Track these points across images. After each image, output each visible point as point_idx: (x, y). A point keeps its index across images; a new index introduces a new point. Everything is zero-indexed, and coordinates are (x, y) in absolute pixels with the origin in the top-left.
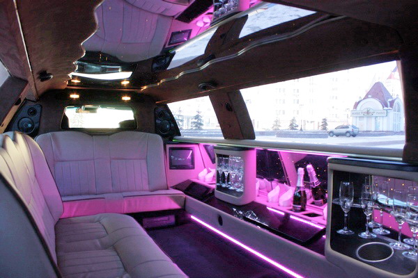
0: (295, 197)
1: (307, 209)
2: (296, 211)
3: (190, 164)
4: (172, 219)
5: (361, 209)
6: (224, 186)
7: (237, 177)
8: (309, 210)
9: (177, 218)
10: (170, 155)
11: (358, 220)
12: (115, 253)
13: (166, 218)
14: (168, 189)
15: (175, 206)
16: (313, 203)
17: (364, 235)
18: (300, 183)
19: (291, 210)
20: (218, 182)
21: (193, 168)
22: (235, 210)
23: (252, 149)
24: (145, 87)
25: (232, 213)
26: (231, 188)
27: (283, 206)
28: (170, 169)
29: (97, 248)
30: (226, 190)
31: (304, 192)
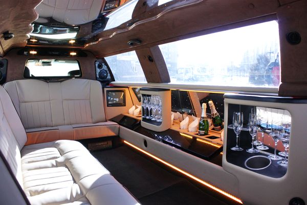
0: (200, 124)
1: (209, 133)
2: (201, 135)
3: (122, 102)
4: (110, 143)
5: (249, 131)
6: (148, 118)
7: (157, 111)
8: (211, 134)
9: (113, 143)
10: (108, 96)
11: (246, 140)
12: (67, 170)
13: (106, 143)
14: (106, 121)
15: (112, 134)
16: (213, 129)
17: (251, 150)
18: (204, 114)
19: (197, 134)
20: (143, 115)
21: (125, 106)
22: (156, 135)
23: (169, 90)
24: (87, 45)
25: (154, 138)
26: (153, 119)
27: (191, 132)
28: (108, 106)
29: (53, 166)
30: (149, 121)
31: (207, 121)
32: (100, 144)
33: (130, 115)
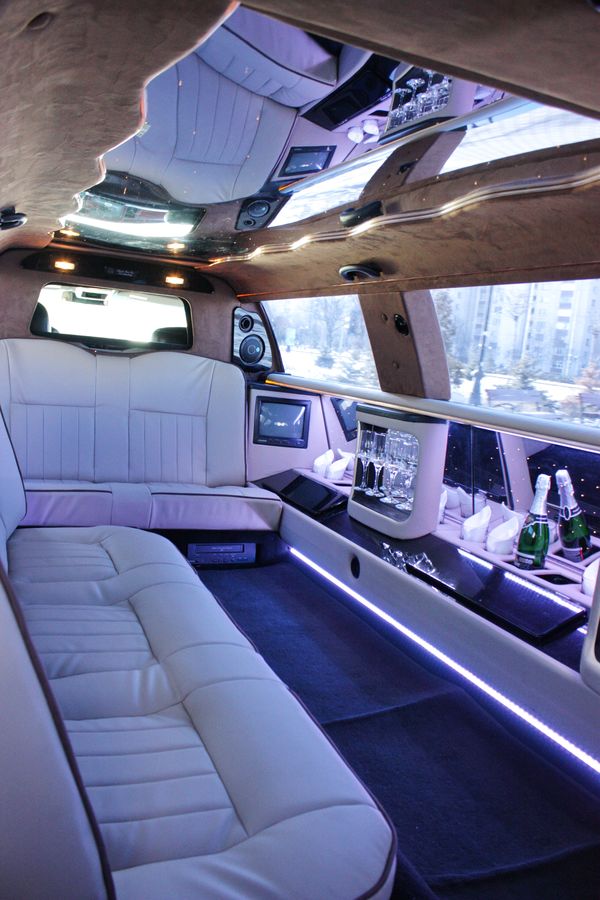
0: (524, 535)
1: (547, 565)
3: (297, 435)
4: (250, 551)
6: (370, 492)
7: (401, 479)
8: (553, 567)
9: (259, 549)
12: (133, 617)
13: (239, 547)
14: (246, 486)
15: (259, 524)
16: (560, 553)
18: (540, 508)
19: (511, 563)
20: (358, 483)
21: (305, 446)
22: (387, 546)
23: (443, 421)
25: (380, 552)
26: (387, 500)
27: (494, 552)
28: (255, 442)
29: (94, 601)
30: (374, 502)
31: (546, 527)
32: (222, 549)
33: (318, 477)
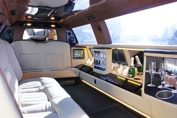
0: (130, 71)
2: (130, 77)
3: (82, 56)
4: (73, 81)
6: (97, 66)
7: (103, 62)
9: (75, 81)
10: (73, 52)
13: (71, 81)
14: (72, 68)
15: (75, 76)
16: (138, 74)
17: (160, 87)
18: (132, 64)
20: (95, 64)
21: (84, 59)
22: (102, 77)
23: (111, 48)
24: (62, 20)
26: (101, 67)
27: (124, 75)
28: (73, 59)
29: (37, 91)
30: (98, 68)
31: (134, 69)
32: (67, 82)
33: (87, 65)
